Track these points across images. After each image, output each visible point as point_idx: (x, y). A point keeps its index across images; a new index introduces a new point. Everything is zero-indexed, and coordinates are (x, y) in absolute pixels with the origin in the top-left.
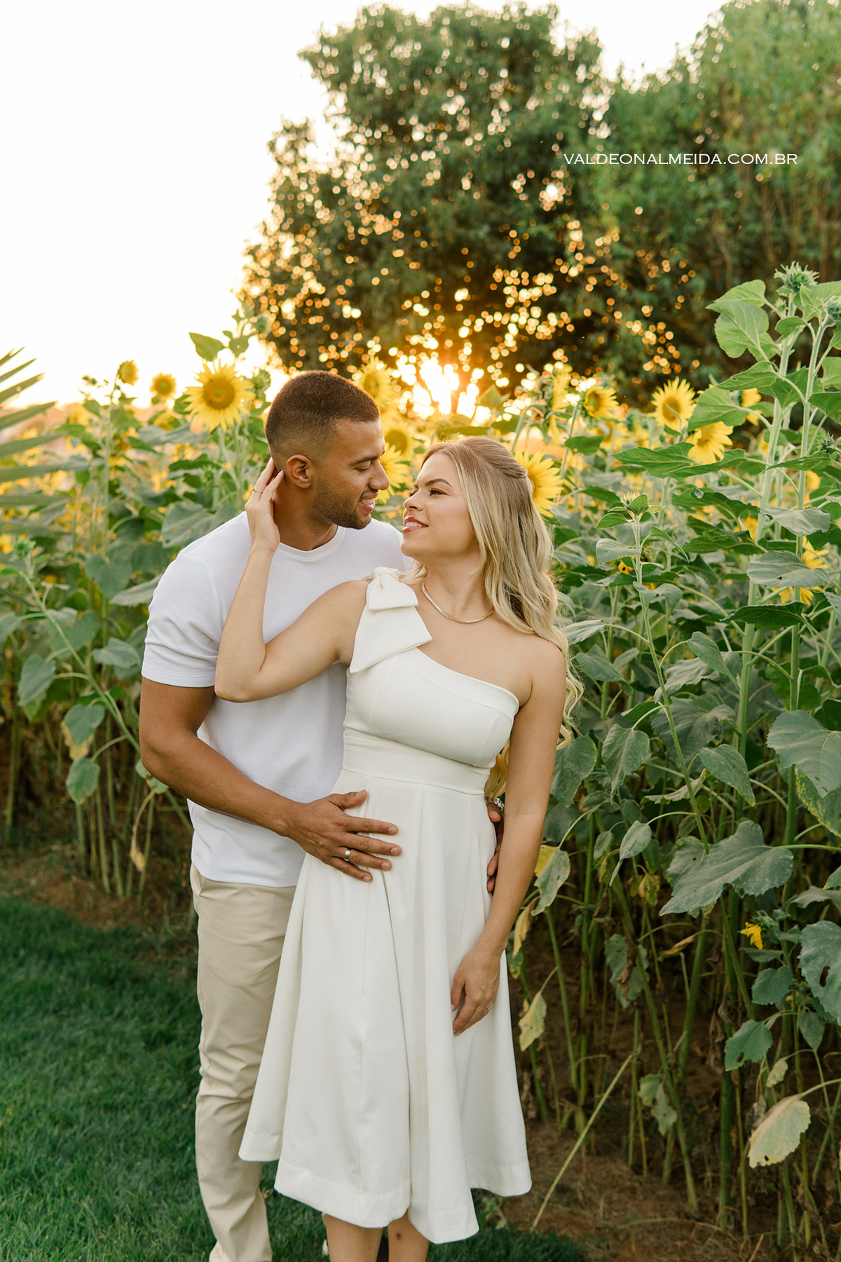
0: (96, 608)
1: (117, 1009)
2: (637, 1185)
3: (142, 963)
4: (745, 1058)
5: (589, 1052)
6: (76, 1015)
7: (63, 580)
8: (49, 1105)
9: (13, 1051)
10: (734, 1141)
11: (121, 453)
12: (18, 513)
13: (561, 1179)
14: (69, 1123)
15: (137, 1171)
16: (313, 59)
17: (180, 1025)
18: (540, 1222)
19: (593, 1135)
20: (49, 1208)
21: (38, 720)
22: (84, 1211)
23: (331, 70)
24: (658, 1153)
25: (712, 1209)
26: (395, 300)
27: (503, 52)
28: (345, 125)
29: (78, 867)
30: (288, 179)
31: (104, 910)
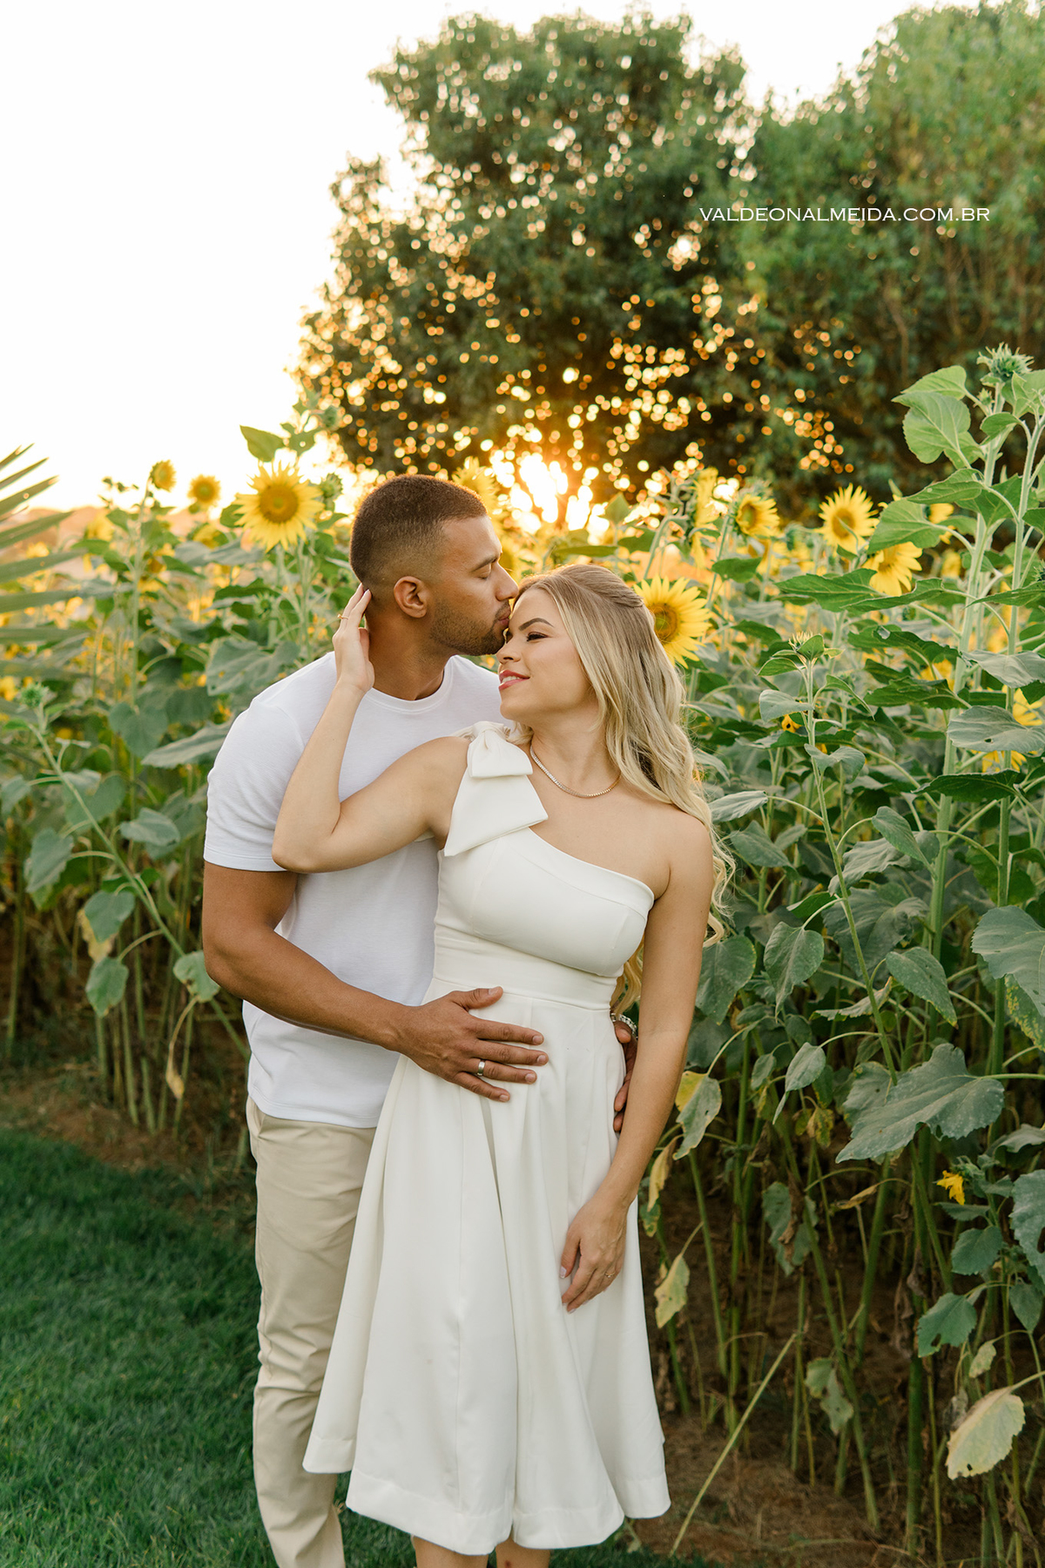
0: (122, 769)
1: (149, 1272)
2: (802, 1496)
3: (180, 1214)
4: (943, 1341)
5: (742, 1329)
6: (98, 1279)
7: (80, 734)
8: (66, 1394)
9: (21, 1326)
10: (925, 1443)
11: (153, 576)
12: (24, 650)
13: (708, 1489)
14: (91, 1418)
15: (177, 1480)
16: (388, 81)
17: (228, 1293)
18: (682, 1543)
19: (747, 1435)
20: (68, 1526)
21: (47, 908)
22: (112, 1530)
23: (409, 95)
24: (828, 1456)
25: (897, 1526)
26: (489, 382)
27: (623, 74)
28: (428, 164)
29: (98, 1091)
30: (355, 231)
31: (130, 1146)
